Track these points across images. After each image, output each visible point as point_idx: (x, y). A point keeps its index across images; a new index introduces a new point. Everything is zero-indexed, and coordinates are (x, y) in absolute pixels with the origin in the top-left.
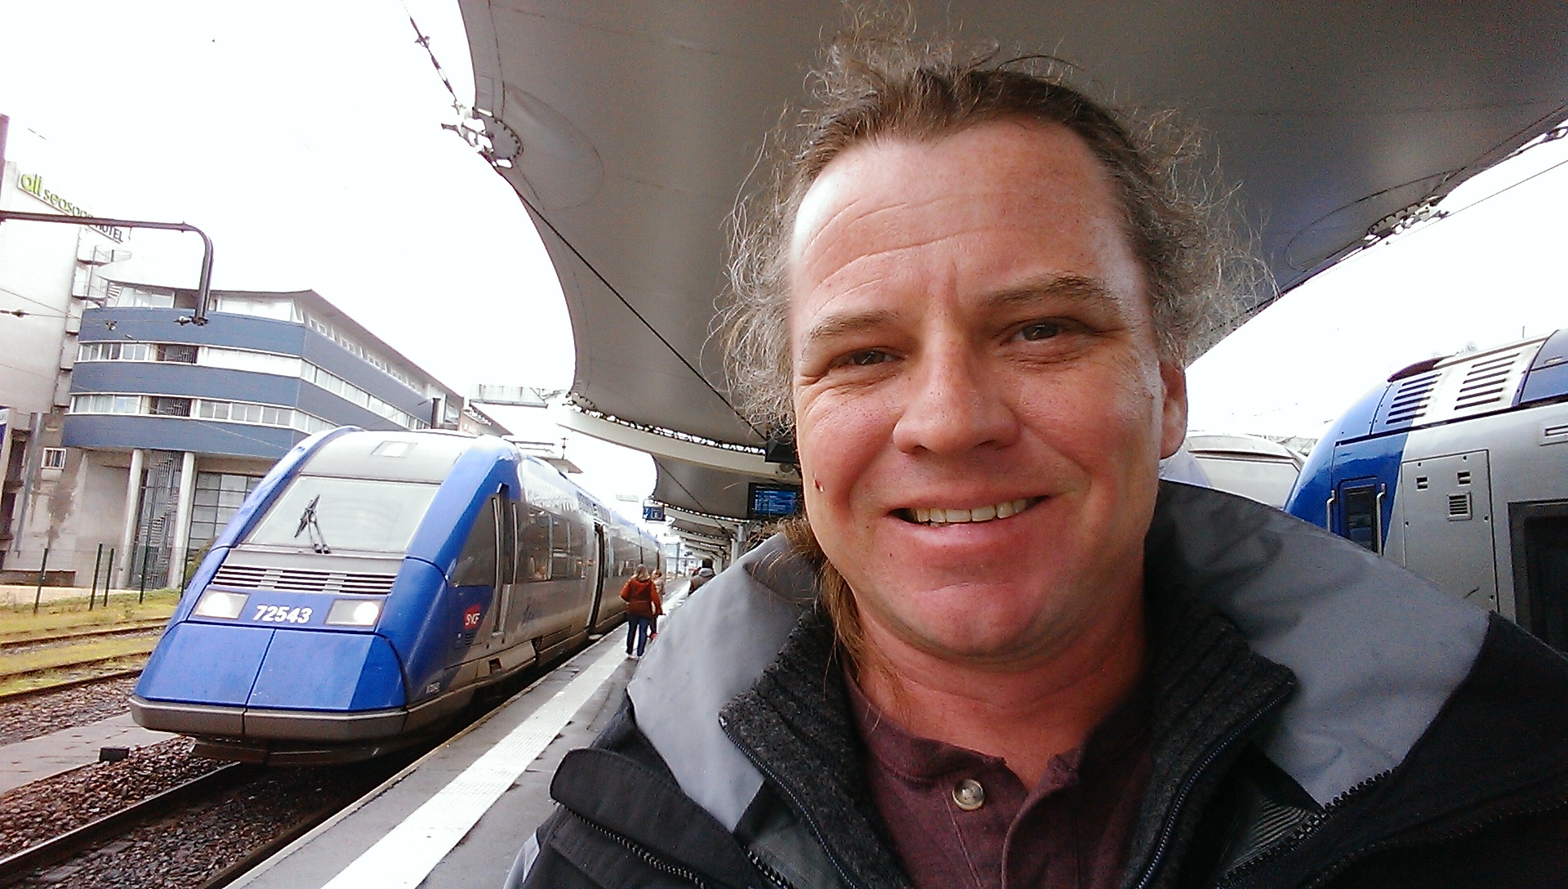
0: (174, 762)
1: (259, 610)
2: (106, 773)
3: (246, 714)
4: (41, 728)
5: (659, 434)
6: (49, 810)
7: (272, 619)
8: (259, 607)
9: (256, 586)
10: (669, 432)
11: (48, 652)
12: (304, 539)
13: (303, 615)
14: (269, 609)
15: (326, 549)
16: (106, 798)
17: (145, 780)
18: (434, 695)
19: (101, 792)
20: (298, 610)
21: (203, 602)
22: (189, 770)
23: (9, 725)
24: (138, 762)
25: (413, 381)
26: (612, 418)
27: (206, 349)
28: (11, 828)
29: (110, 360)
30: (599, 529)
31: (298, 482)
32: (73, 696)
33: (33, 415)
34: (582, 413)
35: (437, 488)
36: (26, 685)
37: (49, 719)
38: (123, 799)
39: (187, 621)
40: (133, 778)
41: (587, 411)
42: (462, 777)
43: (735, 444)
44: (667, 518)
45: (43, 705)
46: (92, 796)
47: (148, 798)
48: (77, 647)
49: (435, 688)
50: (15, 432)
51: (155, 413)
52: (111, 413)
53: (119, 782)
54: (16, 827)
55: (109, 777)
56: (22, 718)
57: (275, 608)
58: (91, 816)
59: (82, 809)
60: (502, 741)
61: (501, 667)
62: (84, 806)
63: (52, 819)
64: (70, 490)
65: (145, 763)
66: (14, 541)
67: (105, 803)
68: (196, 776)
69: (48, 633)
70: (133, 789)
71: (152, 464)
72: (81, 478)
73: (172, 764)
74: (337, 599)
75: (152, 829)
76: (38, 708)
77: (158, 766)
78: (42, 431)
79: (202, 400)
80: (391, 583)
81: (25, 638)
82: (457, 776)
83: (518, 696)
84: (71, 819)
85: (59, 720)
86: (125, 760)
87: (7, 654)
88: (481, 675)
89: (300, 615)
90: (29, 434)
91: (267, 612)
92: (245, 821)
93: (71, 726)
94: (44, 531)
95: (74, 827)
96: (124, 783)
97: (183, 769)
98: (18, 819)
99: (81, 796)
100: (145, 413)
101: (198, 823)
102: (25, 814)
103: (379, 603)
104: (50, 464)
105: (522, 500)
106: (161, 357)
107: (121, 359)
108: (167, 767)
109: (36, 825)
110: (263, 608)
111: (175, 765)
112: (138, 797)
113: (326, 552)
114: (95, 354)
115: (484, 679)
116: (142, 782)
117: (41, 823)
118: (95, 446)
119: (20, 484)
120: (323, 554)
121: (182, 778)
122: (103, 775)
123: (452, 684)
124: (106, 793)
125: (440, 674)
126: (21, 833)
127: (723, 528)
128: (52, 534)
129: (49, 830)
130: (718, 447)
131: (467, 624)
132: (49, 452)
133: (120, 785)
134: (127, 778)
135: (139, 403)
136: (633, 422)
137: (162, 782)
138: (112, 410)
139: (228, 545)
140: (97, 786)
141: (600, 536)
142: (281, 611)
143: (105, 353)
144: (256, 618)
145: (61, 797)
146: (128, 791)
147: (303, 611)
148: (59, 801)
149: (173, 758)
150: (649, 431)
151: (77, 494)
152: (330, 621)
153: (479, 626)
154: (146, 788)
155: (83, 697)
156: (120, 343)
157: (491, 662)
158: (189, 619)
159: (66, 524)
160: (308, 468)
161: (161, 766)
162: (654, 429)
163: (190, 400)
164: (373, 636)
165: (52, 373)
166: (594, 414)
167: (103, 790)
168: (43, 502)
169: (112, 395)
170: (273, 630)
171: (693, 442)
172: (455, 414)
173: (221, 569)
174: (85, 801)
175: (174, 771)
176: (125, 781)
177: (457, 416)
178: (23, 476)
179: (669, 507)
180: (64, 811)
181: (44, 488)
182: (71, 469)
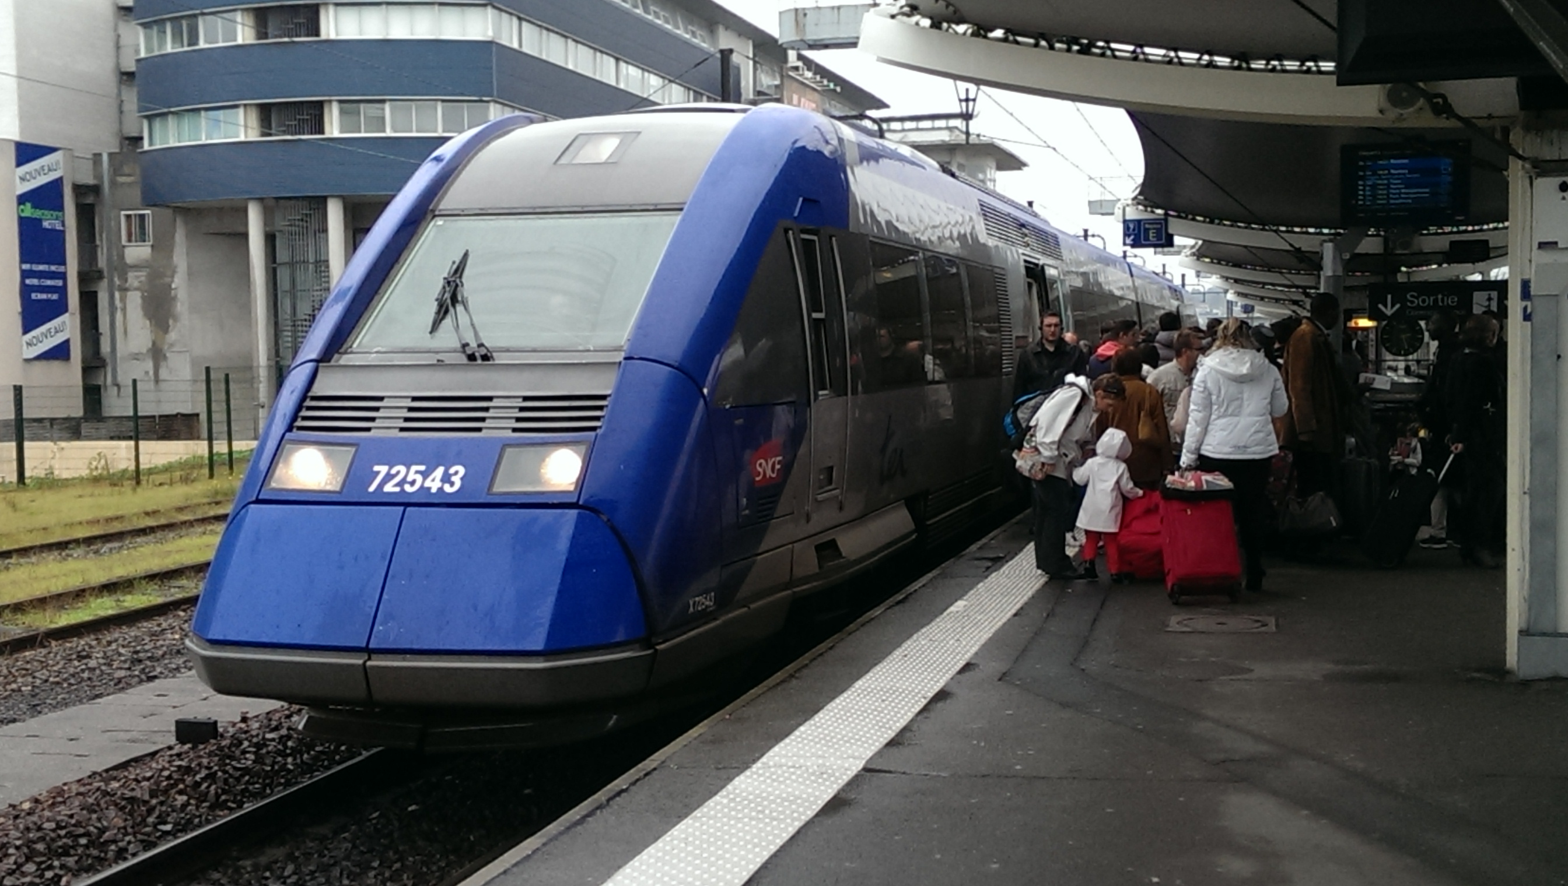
0: (290, 744)
1: (378, 473)
2: (183, 763)
3: (369, 663)
4: (116, 681)
5: (1103, 55)
6: (99, 825)
7: (397, 489)
8: (376, 468)
9: (368, 429)
10: (1125, 49)
11: (145, 550)
12: (447, 338)
13: (453, 479)
14: (393, 471)
15: (483, 351)
16: (184, 806)
17: (242, 776)
18: (705, 616)
19: (177, 796)
20: (440, 471)
21: (281, 465)
22: (315, 758)
23: (73, 675)
24: (231, 744)
25: (691, 23)
26: (999, 33)
27: (331, 9)
28: (44, 855)
29: (186, 49)
30: (1035, 273)
31: (432, 232)
32: (164, 625)
33: (97, 157)
34: (935, 31)
35: (677, 218)
36: (104, 607)
37: (127, 666)
38: (212, 808)
39: (258, 501)
40: (225, 772)
41: (945, 25)
42: (742, 783)
43: (1280, 58)
44: (1178, 240)
45: (120, 641)
46: (162, 803)
47: (248, 807)
48: (185, 542)
49: (706, 602)
50: (79, 190)
51: (270, 135)
52: (204, 141)
53: (204, 779)
54: (52, 853)
55: (188, 770)
56: (92, 663)
57: (402, 469)
58: (159, 838)
59: (146, 826)
60: (829, 707)
61: (840, 554)
62: (151, 820)
63: (102, 840)
64: (167, 280)
65: (243, 747)
66: (109, 369)
67: (183, 815)
68: (328, 768)
69: (147, 518)
70: (224, 792)
71: (281, 223)
72: (180, 258)
73: (286, 747)
74: (507, 444)
75: (247, 863)
76: (114, 646)
77: (264, 751)
78: (113, 183)
79: (340, 102)
80: (600, 408)
81: (116, 527)
82: (730, 779)
83: (877, 611)
84: (129, 843)
85: (142, 666)
86: (213, 741)
87: (91, 555)
88: (799, 572)
89: (446, 478)
90: (96, 189)
91: (389, 477)
92: (395, 853)
93: (155, 677)
94: (144, 351)
95: (134, 855)
96: (209, 781)
97: (305, 756)
98: (53, 840)
99: (145, 802)
100: (254, 136)
101: (321, 855)
102: (63, 832)
103: (583, 448)
104: (133, 238)
105: (852, 228)
106: (262, 33)
107: (202, 45)
108: (279, 753)
109: (80, 851)
110: (383, 469)
111: (292, 748)
112: (234, 805)
113: (485, 358)
114: (162, 42)
115: (806, 580)
116: (238, 780)
117: (87, 846)
118: (191, 201)
119: (100, 275)
120: (479, 362)
121: (303, 774)
122: (179, 767)
123: (744, 591)
124: (185, 798)
125: (713, 577)
126: (56, 863)
127: (1299, 250)
128: (157, 354)
129: (98, 858)
130: (1239, 68)
131: (758, 479)
132: (128, 217)
133: (205, 785)
134: (216, 772)
135: (242, 122)
136: (1043, 36)
137: (270, 780)
138: (204, 138)
139: (314, 356)
140: (173, 786)
141: (1039, 286)
142: (414, 473)
143: (177, 36)
144: (372, 489)
145: (116, 805)
146: (217, 796)
147: (452, 471)
148: (112, 812)
149: (289, 737)
150: (1079, 52)
151: (179, 283)
152: (499, 487)
153: (785, 481)
154: (246, 790)
155: (177, 628)
156: (195, 16)
157: (819, 548)
158: (261, 497)
159: (172, 336)
160: (450, 200)
161: (268, 752)
162: (1092, 44)
163: (320, 105)
164: (574, 512)
165: (109, 79)
166: (961, 28)
167: (181, 792)
168: (134, 300)
169: (199, 110)
170: (402, 508)
171: (1181, 64)
172: (774, 78)
173: (308, 403)
174: (150, 811)
175: (290, 760)
176: (211, 777)
177: (777, 82)
178: (102, 262)
179: (1179, 217)
180: (119, 829)
181: (134, 279)
182: (163, 246)
